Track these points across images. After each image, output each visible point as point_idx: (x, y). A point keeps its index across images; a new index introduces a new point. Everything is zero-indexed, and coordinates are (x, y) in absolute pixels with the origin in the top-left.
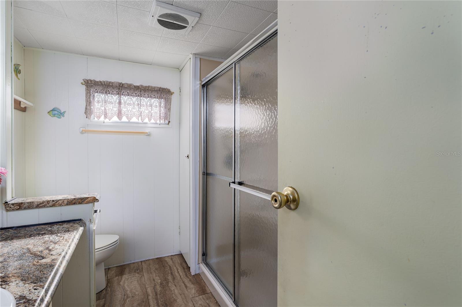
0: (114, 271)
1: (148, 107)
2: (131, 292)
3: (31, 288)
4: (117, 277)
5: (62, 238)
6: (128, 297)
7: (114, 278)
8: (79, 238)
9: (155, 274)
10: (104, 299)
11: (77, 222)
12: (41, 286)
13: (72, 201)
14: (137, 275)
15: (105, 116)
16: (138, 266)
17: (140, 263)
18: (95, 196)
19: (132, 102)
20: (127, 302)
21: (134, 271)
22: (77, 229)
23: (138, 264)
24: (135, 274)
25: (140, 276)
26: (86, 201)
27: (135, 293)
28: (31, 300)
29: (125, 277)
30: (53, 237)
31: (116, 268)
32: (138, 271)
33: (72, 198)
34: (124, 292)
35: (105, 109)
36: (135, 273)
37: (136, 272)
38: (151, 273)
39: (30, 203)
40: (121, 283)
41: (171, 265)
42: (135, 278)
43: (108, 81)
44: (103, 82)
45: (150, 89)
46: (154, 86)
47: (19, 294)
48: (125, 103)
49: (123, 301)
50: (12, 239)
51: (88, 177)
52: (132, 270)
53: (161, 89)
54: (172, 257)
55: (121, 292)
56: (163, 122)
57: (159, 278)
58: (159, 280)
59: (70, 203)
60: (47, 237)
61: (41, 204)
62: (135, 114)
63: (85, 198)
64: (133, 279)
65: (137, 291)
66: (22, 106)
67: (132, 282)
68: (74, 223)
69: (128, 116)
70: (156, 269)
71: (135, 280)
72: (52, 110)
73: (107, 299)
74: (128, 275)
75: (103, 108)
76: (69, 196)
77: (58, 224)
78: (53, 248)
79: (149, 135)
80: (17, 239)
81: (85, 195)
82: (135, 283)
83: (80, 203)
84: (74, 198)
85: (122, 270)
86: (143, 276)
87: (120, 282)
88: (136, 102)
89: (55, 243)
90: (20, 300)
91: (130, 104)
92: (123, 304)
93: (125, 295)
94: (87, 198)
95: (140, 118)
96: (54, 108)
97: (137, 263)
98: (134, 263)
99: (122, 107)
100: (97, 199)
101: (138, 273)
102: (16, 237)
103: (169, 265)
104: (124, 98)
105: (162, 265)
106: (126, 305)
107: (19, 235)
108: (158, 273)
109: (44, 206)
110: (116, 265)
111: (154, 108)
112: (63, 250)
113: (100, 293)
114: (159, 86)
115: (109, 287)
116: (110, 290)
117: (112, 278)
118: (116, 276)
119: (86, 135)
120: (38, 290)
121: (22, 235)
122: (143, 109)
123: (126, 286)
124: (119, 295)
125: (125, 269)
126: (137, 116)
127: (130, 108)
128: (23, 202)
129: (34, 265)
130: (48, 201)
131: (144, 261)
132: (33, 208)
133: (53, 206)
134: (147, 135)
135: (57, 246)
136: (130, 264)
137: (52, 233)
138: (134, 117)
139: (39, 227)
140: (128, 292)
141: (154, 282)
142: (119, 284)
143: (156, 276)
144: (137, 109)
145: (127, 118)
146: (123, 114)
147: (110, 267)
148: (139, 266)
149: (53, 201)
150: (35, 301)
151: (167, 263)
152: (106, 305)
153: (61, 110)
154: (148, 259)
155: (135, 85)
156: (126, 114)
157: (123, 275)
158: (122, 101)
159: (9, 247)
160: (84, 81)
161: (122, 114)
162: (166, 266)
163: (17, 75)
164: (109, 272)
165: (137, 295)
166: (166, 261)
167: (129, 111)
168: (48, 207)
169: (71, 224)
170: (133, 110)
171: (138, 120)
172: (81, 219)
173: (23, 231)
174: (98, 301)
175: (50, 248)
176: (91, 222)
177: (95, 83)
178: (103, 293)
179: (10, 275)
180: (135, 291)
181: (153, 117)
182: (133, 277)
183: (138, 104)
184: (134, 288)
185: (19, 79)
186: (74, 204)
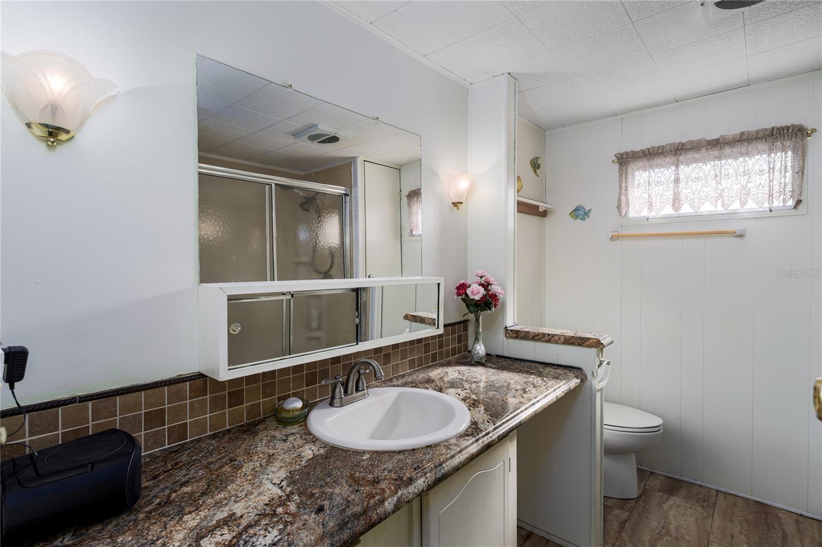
0: (659, 482)
1: (739, 178)
2: (677, 528)
3: (486, 419)
4: (661, 493)
5: (545, 384)
6: (667, 534)
7: (655, 491)
8: (566, 392)
9: (738, 528)
10: (628, 513)
11: (575, 370)
12: (494, 421)
13: (570, 339)
14: (701, 510)
15: (649, 209)
16: (707, 494)
17: (714, 493)
18: (600, 339)
19: (701, 174)
20: (664, 540)
21: (695, 499)
22: (568, 379)
23: (709, 491)
24: (697, 506)
25: (705, 515)
26: (588, 343)
27: (684, 536)
28: (479, 428)
29: (674, 500)
30: (537, 380)
31: (664, 477)
32: (704, 504)
33: (570, 335)
34: (664, 522)
35: (650, 196)
36: (697, 504)
37: (699, 503)
38: (731, 521)
39: (526, 332)
40: (665, 506)
41: (788, 532)
42: (694, 512)
43: (655, 147)
44: (647, 150)
45: (745, 137)
46: (755, 129)
47: (476, 419)
48: (687, 177)
49: (657, 534)
50: (504, 370)
51: (622, 311)
52: (694, 495)
53: (775, 132)
54: (801, 519)
55: (659, 518)
56: (781, 204)
57: (745, 540)
58: (744, 542)
59: (567, 341)
60: (532, 378)
61: (536, 336)
62: (709, 197)
63: (587, 338)
64: (688, 511)
65: (689, 535)
66: (541, 210)
67: (685, 516)
68: (570, 371)
69: (694, 202)
70: (746, 520)
71: (691, 515)
72: (575, 210)
73: (633, 516)
74: (681, 500)
75: (646, 196)
76: (569, 331)
77: (553, 367)
78: (529, 391)
79: (741, 236)
80: (507, 371)
81: (588, 334)
82: (689, 520)
83: (580, 345)
84: (573, 335)
85: (674, 486)
86: (711, 518)
87: (664, 503)
88: (713, 173)
89: (535, 387)
90: (472, 425)
91: (698, 178)
92: (656, 539)
93: (663, 528)
94: (589, 339)
95: (719, 203)
96: (577, 207)
97: (709, 489)
98: (701, 486)
99: (681, 187)
100: (602, 344)
101: (703, 507)
102: (508, 368)
103: (782, 529)
104: (685, 170)
105: (764, 522)
106: (661, 544)
107: (512, 367)
108: (748, 530)
109: (539, 340)
110: (665, 474)
111: (754, 176)
112: (536, 398)
113: (626, 502)
114: (769, 126)
115: (643, 500)
116: (643, 505)
117: (652, 490)
118: (660, 491)
119: (618, 243)
120: (489, 424)
121: (514, 368)
122: (725, 183)
123: (671, 515)
124: (653, 522)
125: (680, 487)
126: (713, 199)
127: (696, 186)
128: (520, 330)
129: (503, 400)
130: (543, 334)
131: (725, 493)
132: (528, 340)
133: (549, 341)
134: (735, 236)
135: (534, 391)
136: (693, 484)
137: (540, 375)
138: (707, 202)
139: (533, 365)
140: (672, 526)
141: (733, 540)
142: (660, 504)
143: (740, 533)
144: (714, 186)
145: (691, 207)
146: (684, 199)
147: (654, 471)
148: (709, 496)
149: (549, 335)
150: (481, 431)
151: (780, 524)
152: (628, 523)
153: (585, 207)
154: (733, 492)
155: (709, 139)
156: (688, 199)
157: (673, 495)
158: (682, 176)
159: (497, 376)
160: (617, 157)
161: (681, 200)
162: (775, 528)
163: (535, 172)
164: (651, 478)
165: (685, 540)
166: (779, 518)
167: (697, 193)
168: (543, 341)
169: (566, 371)
170: (705, 189)
171: (716, 207)
172: (581, 368)
173: (517, 365)
174: (620, 510)
175: (527, 390)
176: (593, 376)
177: (632, 155)
178: (631, 503)
179: (481, 402)
180: (684, 532)
181: (752, 197)
182: (691, 508)
183: (716, 176)
184: (684, 526)
185: (538, 176)
186: (572, 344)
